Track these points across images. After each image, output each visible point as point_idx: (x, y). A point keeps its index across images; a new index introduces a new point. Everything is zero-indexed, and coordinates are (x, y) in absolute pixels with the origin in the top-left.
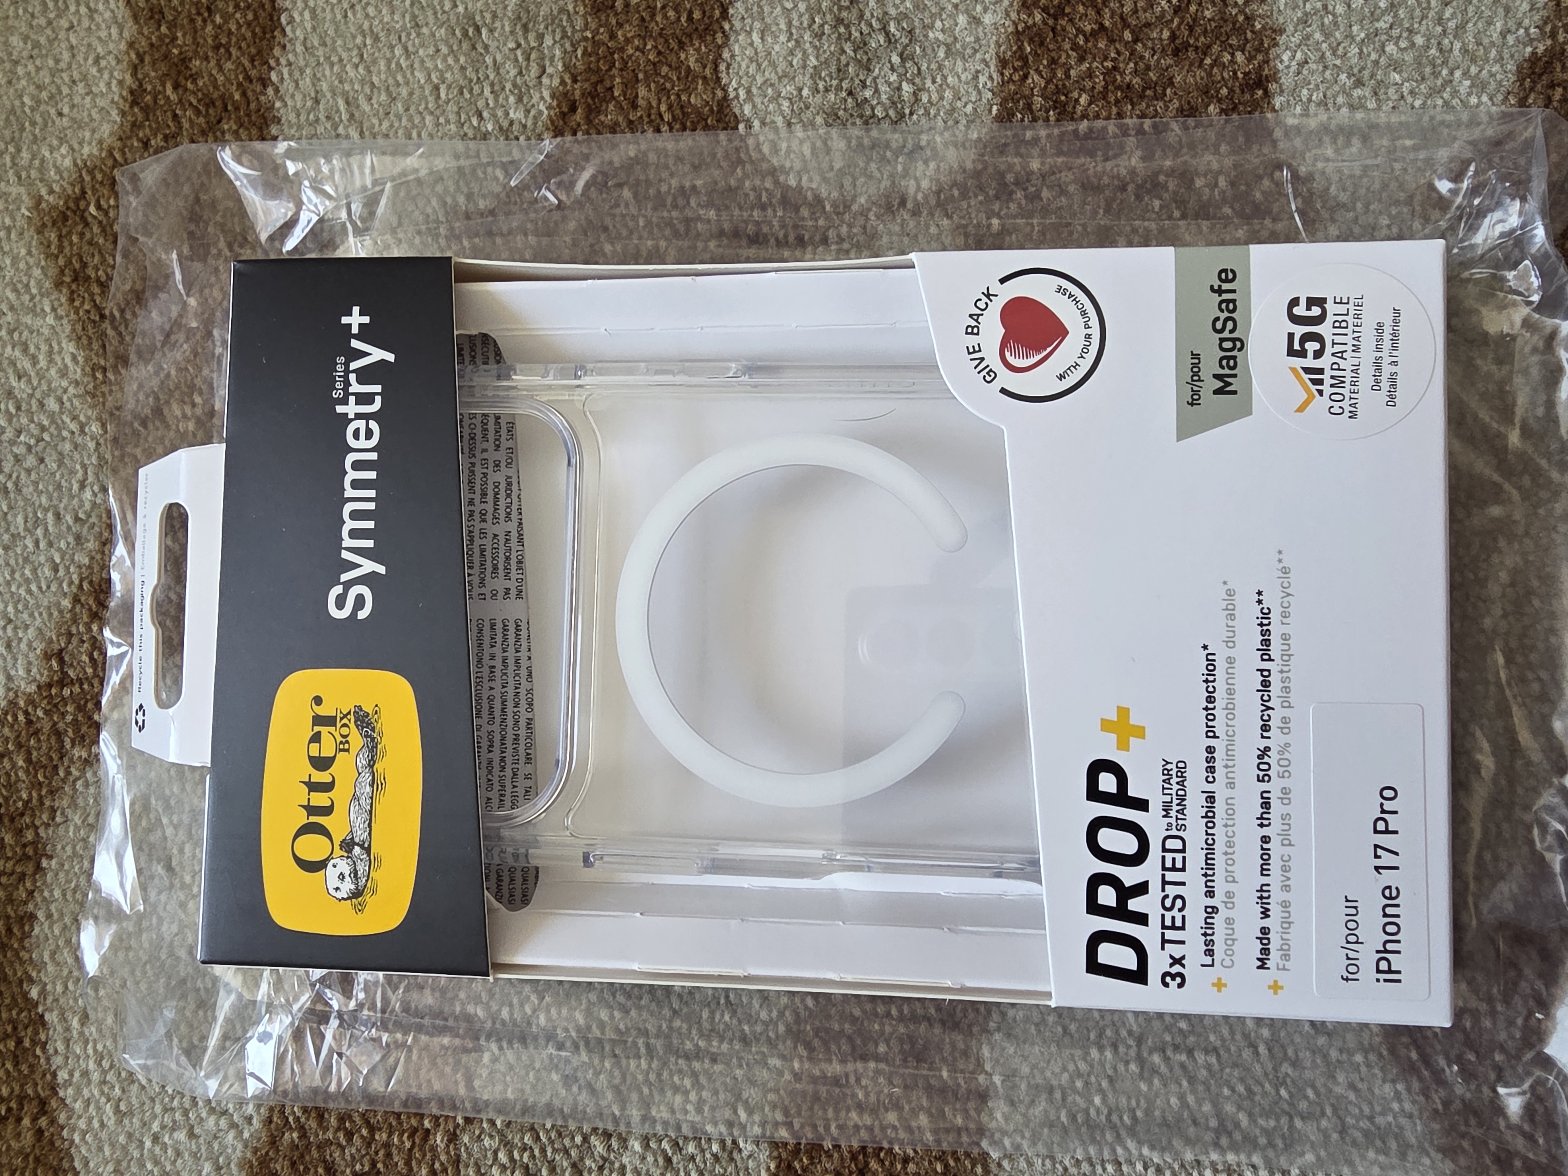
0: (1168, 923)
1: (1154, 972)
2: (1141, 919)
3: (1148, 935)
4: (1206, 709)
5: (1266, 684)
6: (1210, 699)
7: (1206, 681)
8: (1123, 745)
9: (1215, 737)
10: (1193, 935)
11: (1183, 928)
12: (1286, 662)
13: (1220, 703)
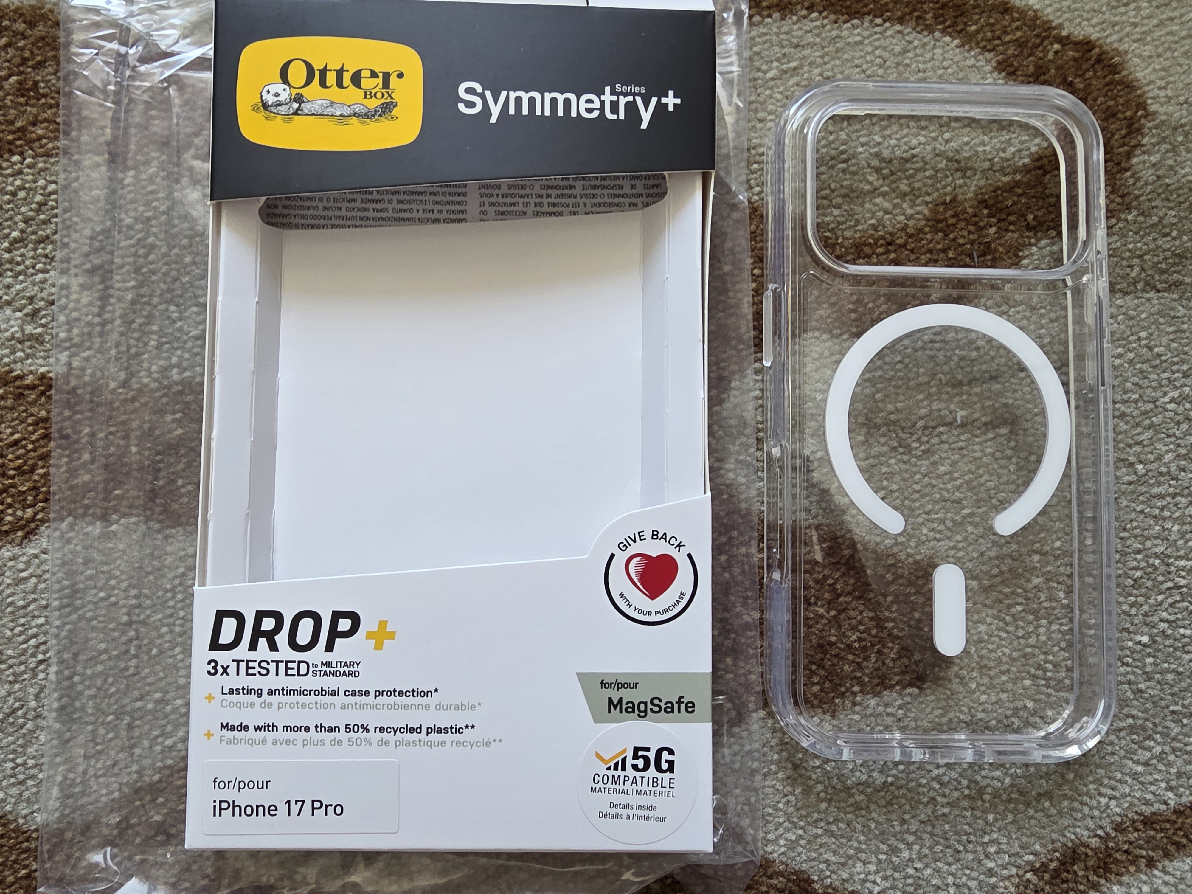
0: (250, 665)
1: (216, 655)
2: (253, 647)
3: (242, 651)
4: (395, 691)
5: (411, 730)
6: (401, 694)
7: (413, 691)
8: (370, 635)
9: (376, 696)
10: (243, 681)
11: (247, 674)
12: (426, 744)
13: (399, 700)
